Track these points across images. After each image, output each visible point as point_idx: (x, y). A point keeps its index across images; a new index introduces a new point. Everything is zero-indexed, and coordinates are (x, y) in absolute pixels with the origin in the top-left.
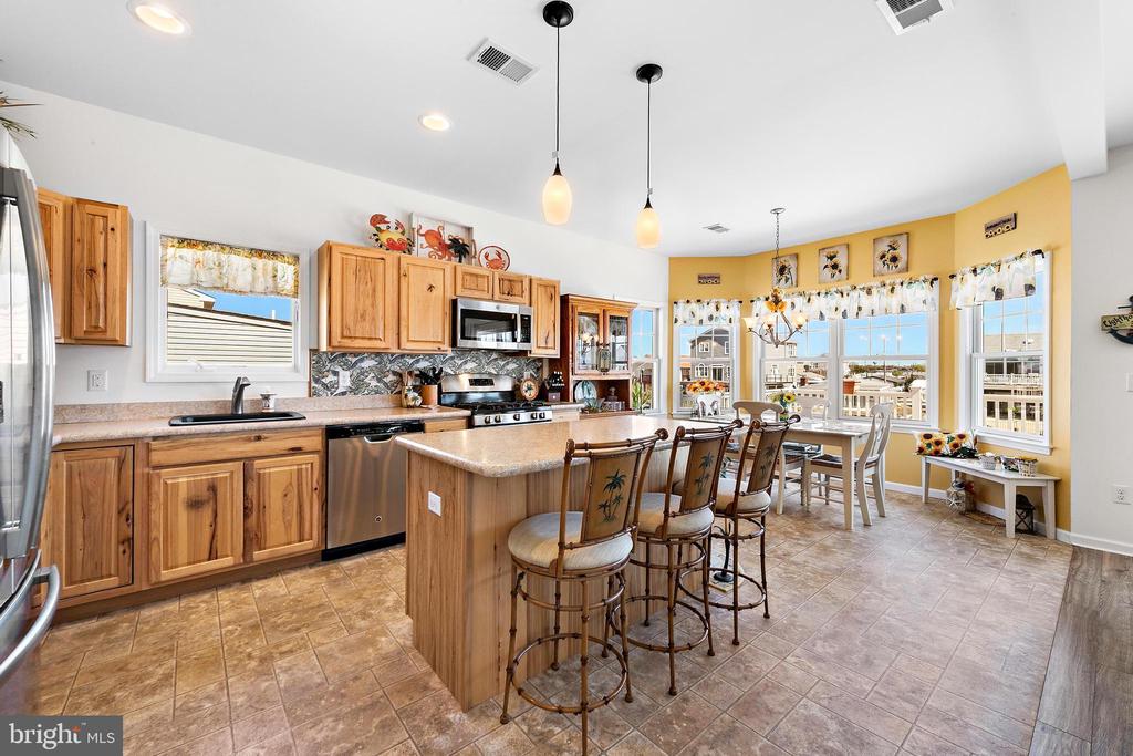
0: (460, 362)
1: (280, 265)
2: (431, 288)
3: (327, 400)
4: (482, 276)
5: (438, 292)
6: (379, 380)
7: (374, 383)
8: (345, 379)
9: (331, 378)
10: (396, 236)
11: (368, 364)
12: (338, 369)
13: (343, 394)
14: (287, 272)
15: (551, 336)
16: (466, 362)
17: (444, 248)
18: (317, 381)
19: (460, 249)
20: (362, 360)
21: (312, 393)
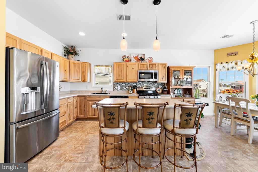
0: (142, 84)
1: (109, 68)
2: (133, 69)
3: (116, 91)
4: (145, 65)
5: (135, 69)
6: (125, 88)
7: (124, 88)
8: (119, 87)
9: (117, 87)
10: (127, 59)
11: (123, 84)
12: (118, 86)
13: (119, 90)
14: (110, 69)
15: (164, 77)
16: (144, 84)
17: (138, 60)
18: (115, 88)
19: (142, 59)
20: (122, 84)
21: (114, 90)
